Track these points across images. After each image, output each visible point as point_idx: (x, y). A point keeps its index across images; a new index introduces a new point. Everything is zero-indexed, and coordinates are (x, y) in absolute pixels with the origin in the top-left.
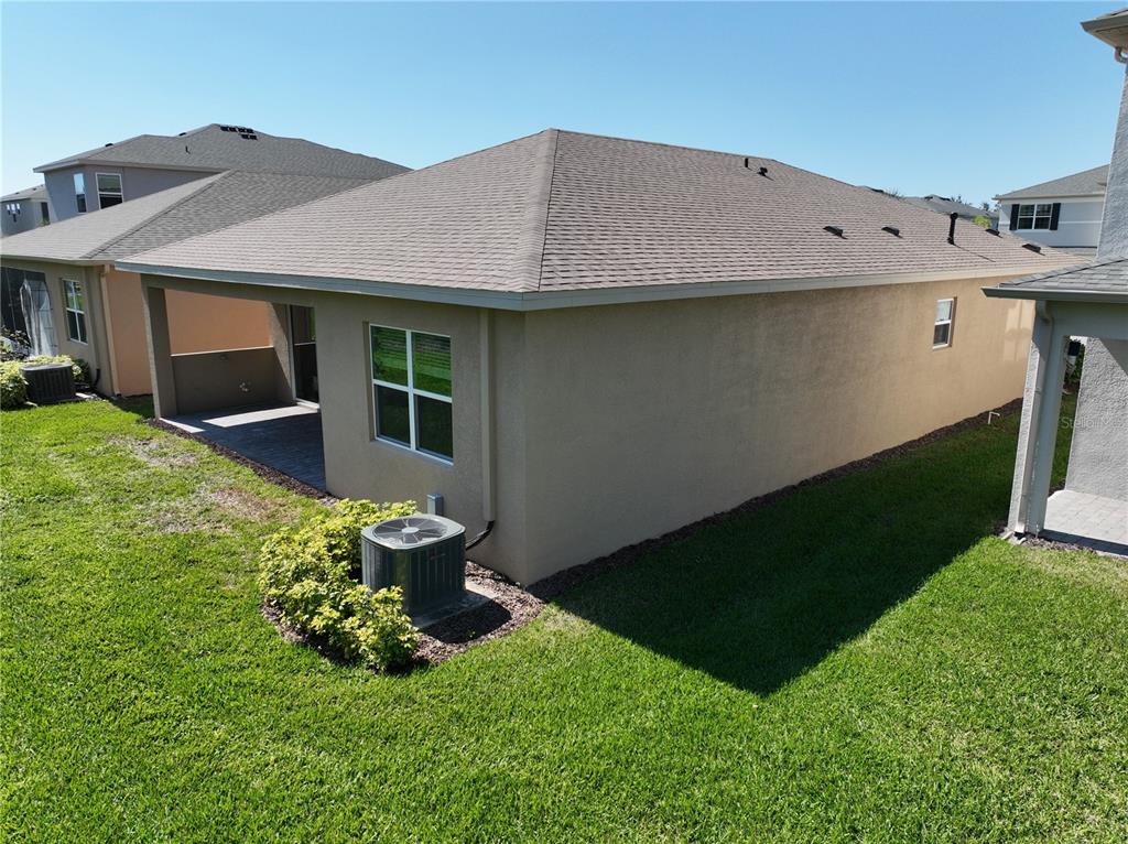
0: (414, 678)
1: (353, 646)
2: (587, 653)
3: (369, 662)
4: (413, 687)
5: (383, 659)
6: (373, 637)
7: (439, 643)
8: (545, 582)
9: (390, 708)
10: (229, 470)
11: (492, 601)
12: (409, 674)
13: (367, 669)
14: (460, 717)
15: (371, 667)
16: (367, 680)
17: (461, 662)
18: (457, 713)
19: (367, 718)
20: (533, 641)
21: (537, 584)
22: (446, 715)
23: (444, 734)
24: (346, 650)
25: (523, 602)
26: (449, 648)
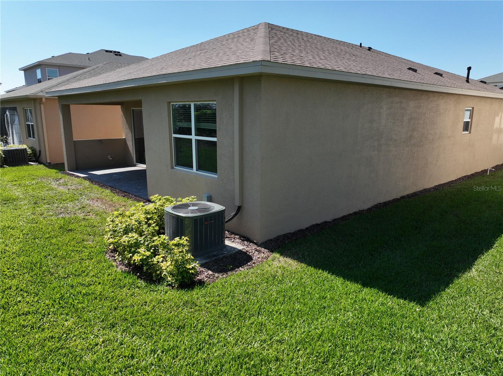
0: (196, 291)
1: (158, 272)
2: (301, 279)
3: (168, 282)
4: (195, 296)
5: (176, 280)
6: (171, 267)
7: (210, 272)
8: (271, 241)
9: (180, 309)
10: (98, 191)
11: (240, 250)
12: (193, 289)
13: (166, 286)
14: (226, 315)
15: (169, 285)
16: (166, 292)
17: (225, 282)
18: (223, 312)
19: (165, 315)
20: (267, 271)
21: (266, 242)
22: (217, 314)
23: (216, 325)
24: (154, 274)
25: (259, 251)
26: (216, 275)
